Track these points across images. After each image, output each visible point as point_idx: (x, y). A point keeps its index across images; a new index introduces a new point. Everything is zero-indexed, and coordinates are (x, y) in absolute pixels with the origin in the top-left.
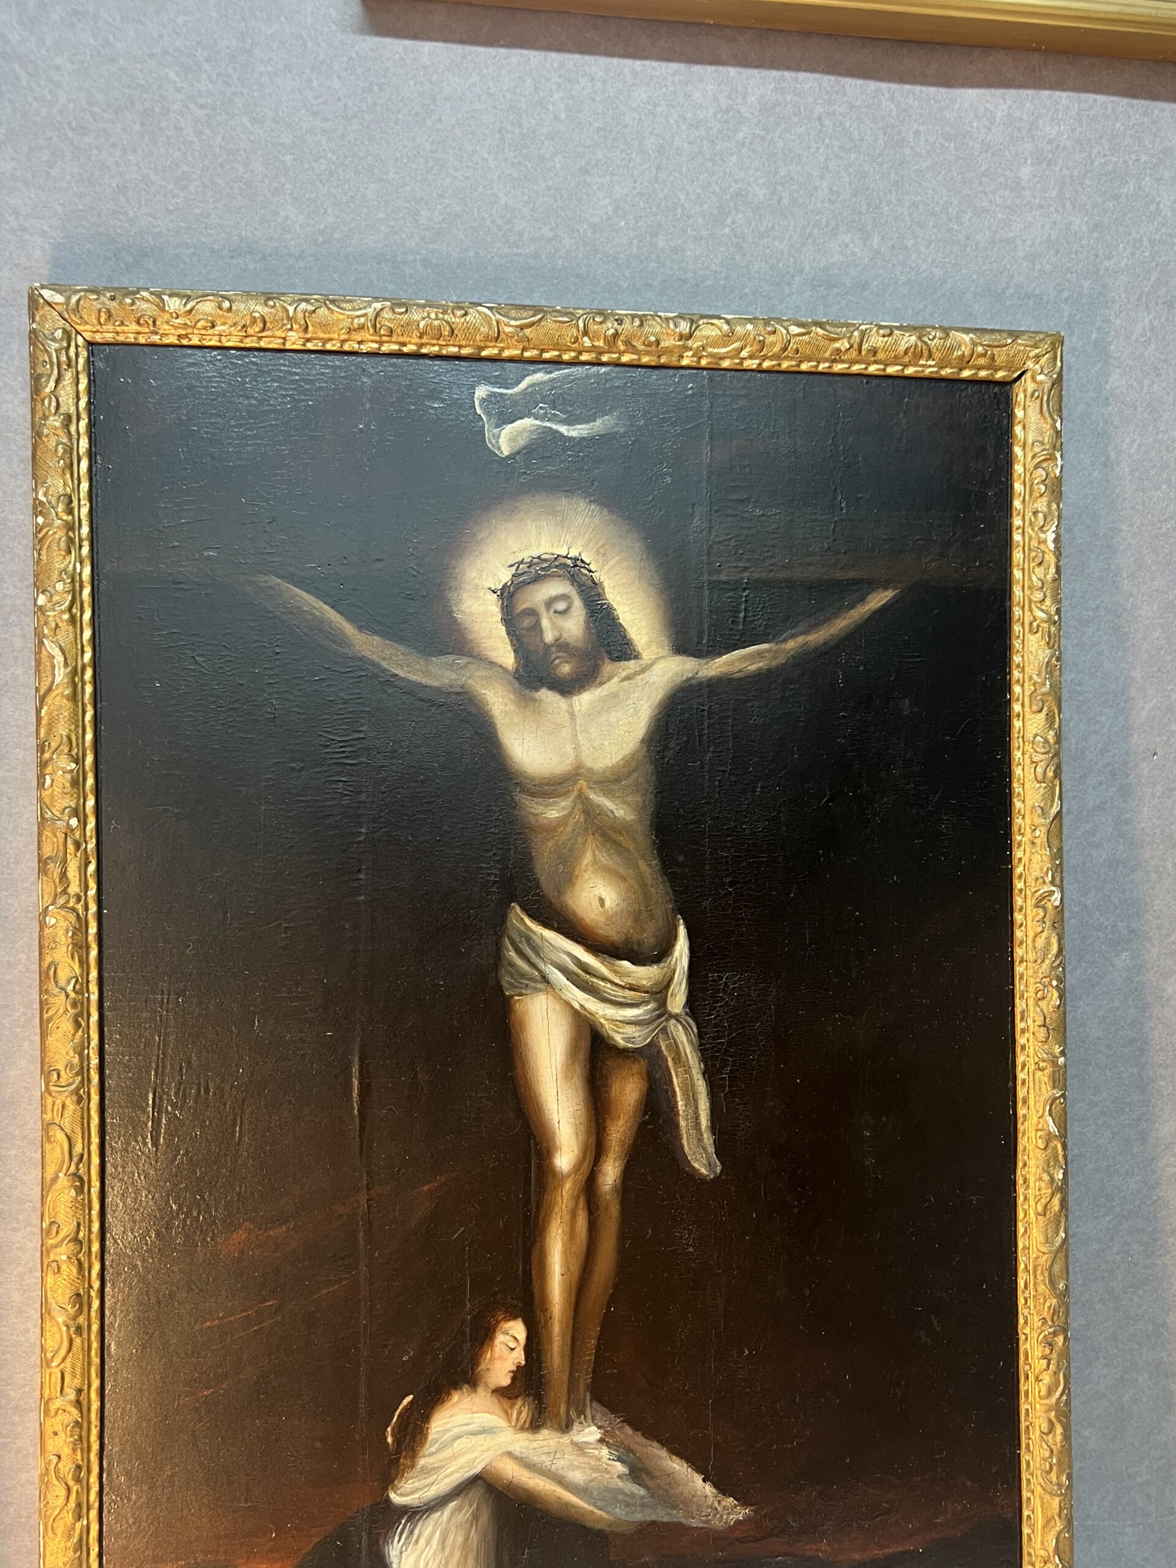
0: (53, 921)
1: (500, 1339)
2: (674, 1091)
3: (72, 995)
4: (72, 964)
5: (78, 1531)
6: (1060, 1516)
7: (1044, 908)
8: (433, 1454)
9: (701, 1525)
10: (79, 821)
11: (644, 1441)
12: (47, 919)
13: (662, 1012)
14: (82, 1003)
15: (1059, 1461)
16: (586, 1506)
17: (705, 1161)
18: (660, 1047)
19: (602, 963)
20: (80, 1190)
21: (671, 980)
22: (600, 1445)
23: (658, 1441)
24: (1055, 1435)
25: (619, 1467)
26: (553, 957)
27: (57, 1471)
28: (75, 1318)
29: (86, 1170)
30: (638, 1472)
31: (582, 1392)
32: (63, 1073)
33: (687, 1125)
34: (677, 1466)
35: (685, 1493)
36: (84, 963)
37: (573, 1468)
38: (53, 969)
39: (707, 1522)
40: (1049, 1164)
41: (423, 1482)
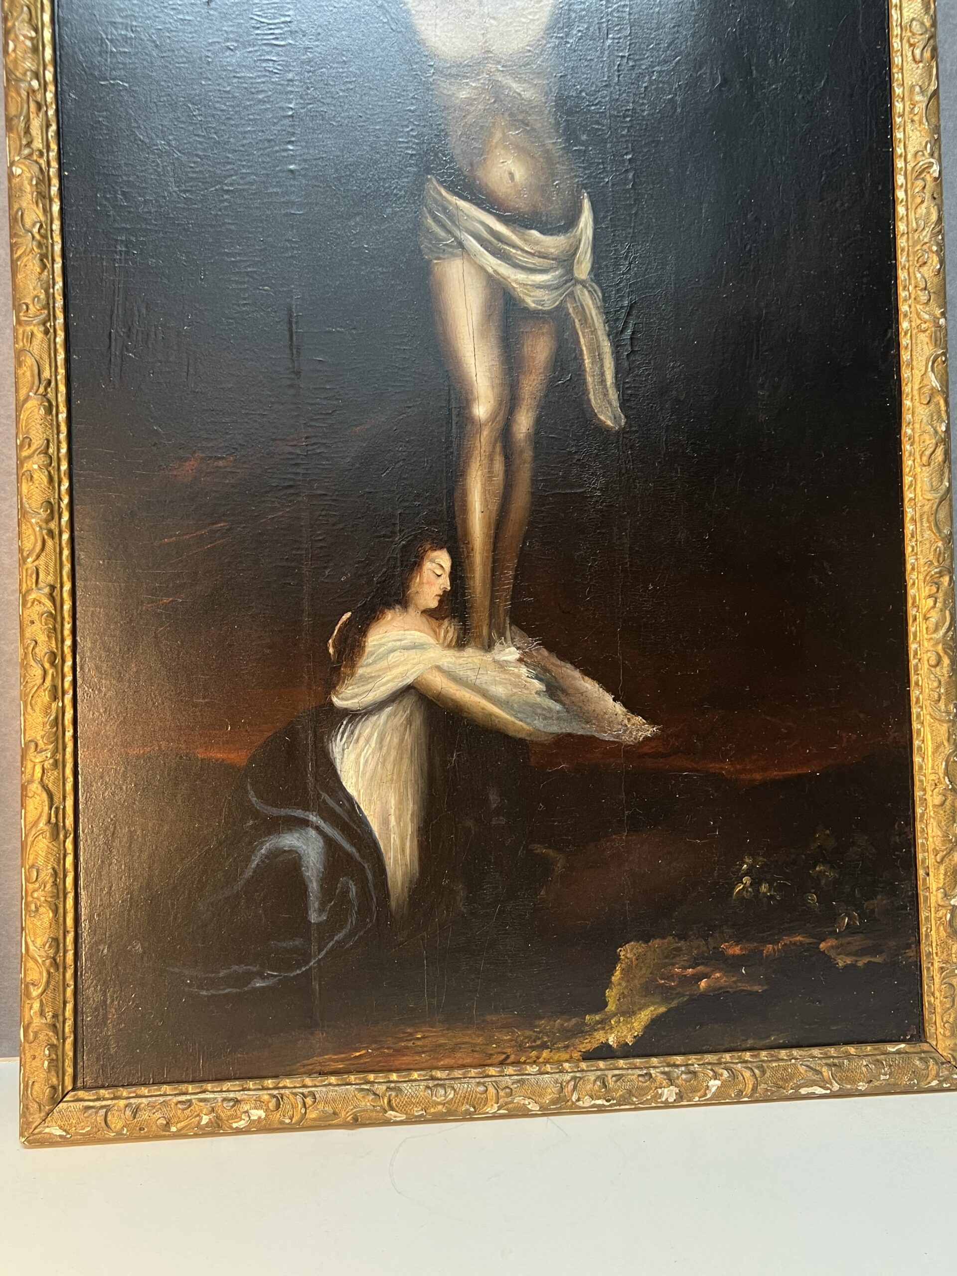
0: (19, 171)
1: (428, 566)
2: (581, 350)
3: (37, 237)
4: (37, 211)
5: (54, 711)
6: (948, 740)
7: (923, 179)
8: (370, 664)
9: (612, 739)
10: (40, 85)
11: (559, 662)
12: (14, 169)
13: (569, 277)
14: (47, 247)
15: (947, 690)
16: (508, 717)
17: (610, 414)
18: (568, 309)
19: (513, 232)
20: (49, 410)
21: (577, 248)
22: (519, 664)
23: (571, 663)
24: (942, 668)
25: (538, 685)
26: (467, 225)
27: (34, 655)
28: (47, 521)
29: (54, 395)
30: (554, 689)
31: (502, 616)
32: (31, 306)
33: (594, 381)
34: (590, 687)
35: (598, 710)
36: (47, 211)
37: (495, 683)
38: (20, 213)
39: (618, 736)
40: (932, 418)
41: (361, 688)
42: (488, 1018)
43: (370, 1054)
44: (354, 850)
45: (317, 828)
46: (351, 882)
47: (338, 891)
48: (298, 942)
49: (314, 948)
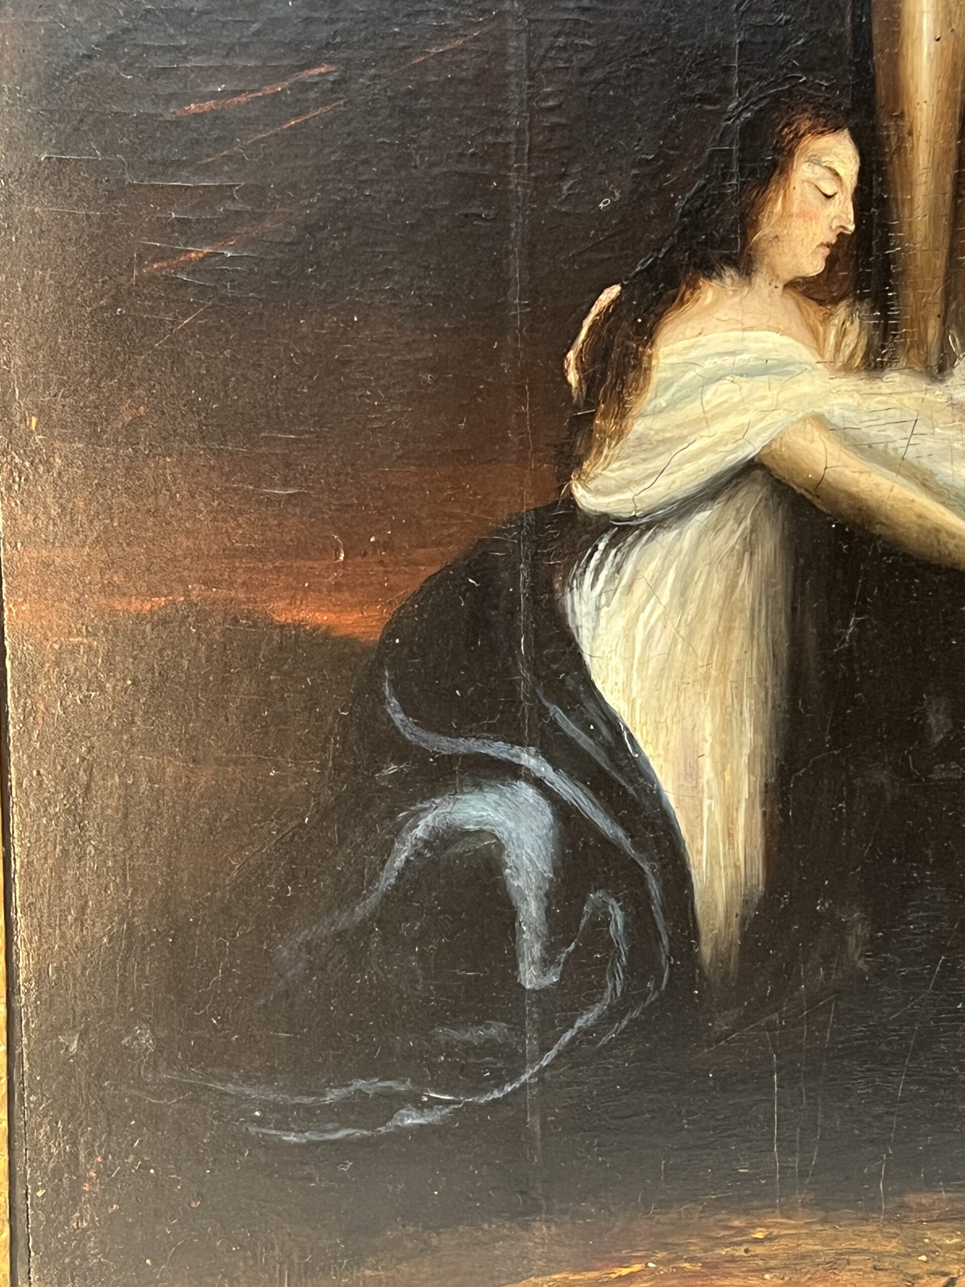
1: (803, 172)
8: (661, 410)
37: (951, 455)
41: (641, 467)
42: (911, 1199)
43: (653, 1271)
44: (621, 833)
45: (538, 783)
46: (612, 901)
47: (583, 921)
48: (496, 1030)
49: (531, 1044)
